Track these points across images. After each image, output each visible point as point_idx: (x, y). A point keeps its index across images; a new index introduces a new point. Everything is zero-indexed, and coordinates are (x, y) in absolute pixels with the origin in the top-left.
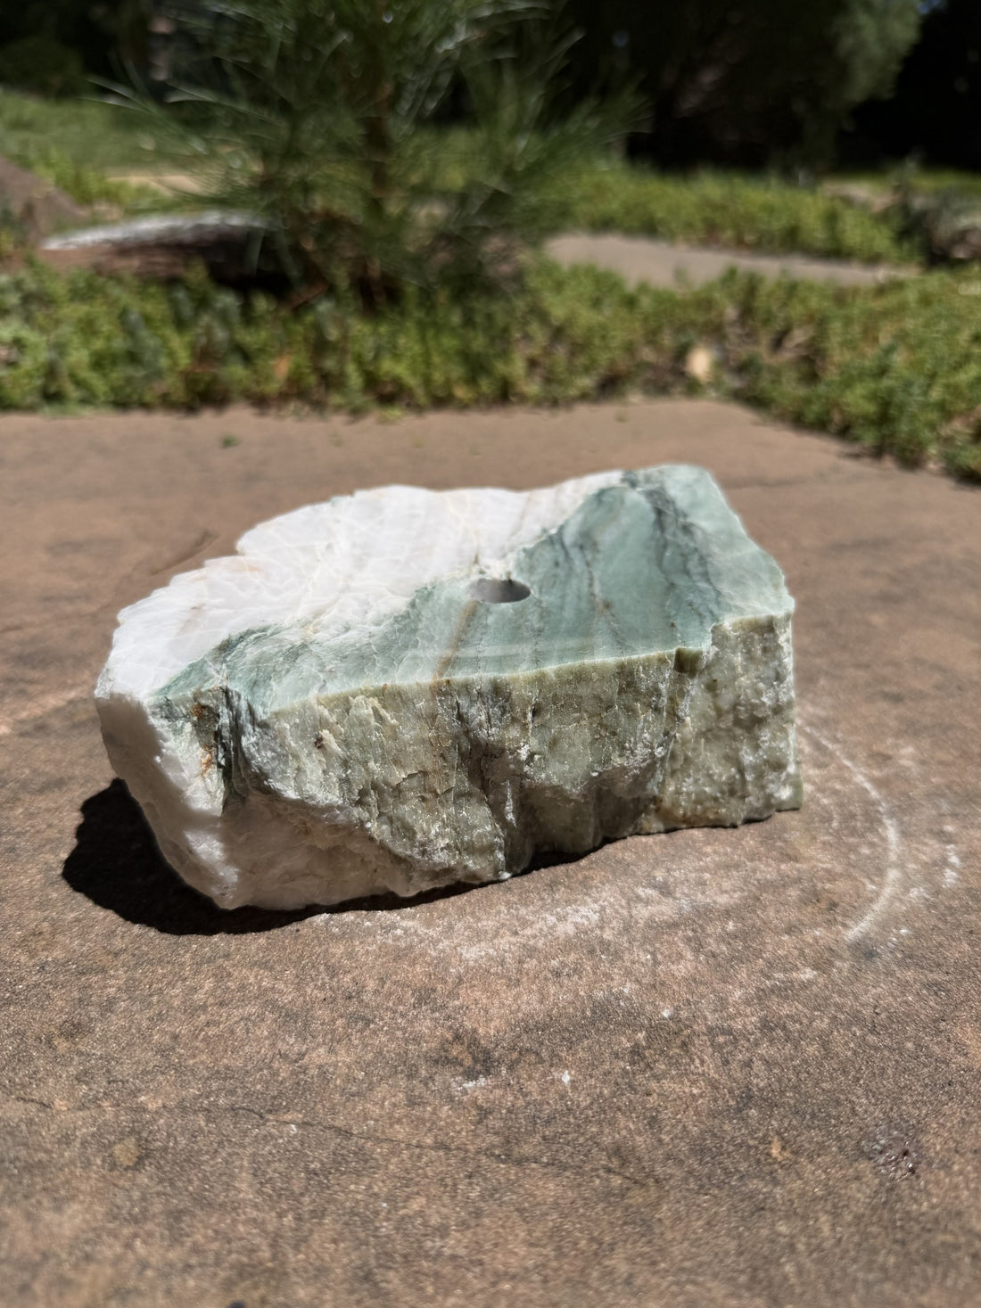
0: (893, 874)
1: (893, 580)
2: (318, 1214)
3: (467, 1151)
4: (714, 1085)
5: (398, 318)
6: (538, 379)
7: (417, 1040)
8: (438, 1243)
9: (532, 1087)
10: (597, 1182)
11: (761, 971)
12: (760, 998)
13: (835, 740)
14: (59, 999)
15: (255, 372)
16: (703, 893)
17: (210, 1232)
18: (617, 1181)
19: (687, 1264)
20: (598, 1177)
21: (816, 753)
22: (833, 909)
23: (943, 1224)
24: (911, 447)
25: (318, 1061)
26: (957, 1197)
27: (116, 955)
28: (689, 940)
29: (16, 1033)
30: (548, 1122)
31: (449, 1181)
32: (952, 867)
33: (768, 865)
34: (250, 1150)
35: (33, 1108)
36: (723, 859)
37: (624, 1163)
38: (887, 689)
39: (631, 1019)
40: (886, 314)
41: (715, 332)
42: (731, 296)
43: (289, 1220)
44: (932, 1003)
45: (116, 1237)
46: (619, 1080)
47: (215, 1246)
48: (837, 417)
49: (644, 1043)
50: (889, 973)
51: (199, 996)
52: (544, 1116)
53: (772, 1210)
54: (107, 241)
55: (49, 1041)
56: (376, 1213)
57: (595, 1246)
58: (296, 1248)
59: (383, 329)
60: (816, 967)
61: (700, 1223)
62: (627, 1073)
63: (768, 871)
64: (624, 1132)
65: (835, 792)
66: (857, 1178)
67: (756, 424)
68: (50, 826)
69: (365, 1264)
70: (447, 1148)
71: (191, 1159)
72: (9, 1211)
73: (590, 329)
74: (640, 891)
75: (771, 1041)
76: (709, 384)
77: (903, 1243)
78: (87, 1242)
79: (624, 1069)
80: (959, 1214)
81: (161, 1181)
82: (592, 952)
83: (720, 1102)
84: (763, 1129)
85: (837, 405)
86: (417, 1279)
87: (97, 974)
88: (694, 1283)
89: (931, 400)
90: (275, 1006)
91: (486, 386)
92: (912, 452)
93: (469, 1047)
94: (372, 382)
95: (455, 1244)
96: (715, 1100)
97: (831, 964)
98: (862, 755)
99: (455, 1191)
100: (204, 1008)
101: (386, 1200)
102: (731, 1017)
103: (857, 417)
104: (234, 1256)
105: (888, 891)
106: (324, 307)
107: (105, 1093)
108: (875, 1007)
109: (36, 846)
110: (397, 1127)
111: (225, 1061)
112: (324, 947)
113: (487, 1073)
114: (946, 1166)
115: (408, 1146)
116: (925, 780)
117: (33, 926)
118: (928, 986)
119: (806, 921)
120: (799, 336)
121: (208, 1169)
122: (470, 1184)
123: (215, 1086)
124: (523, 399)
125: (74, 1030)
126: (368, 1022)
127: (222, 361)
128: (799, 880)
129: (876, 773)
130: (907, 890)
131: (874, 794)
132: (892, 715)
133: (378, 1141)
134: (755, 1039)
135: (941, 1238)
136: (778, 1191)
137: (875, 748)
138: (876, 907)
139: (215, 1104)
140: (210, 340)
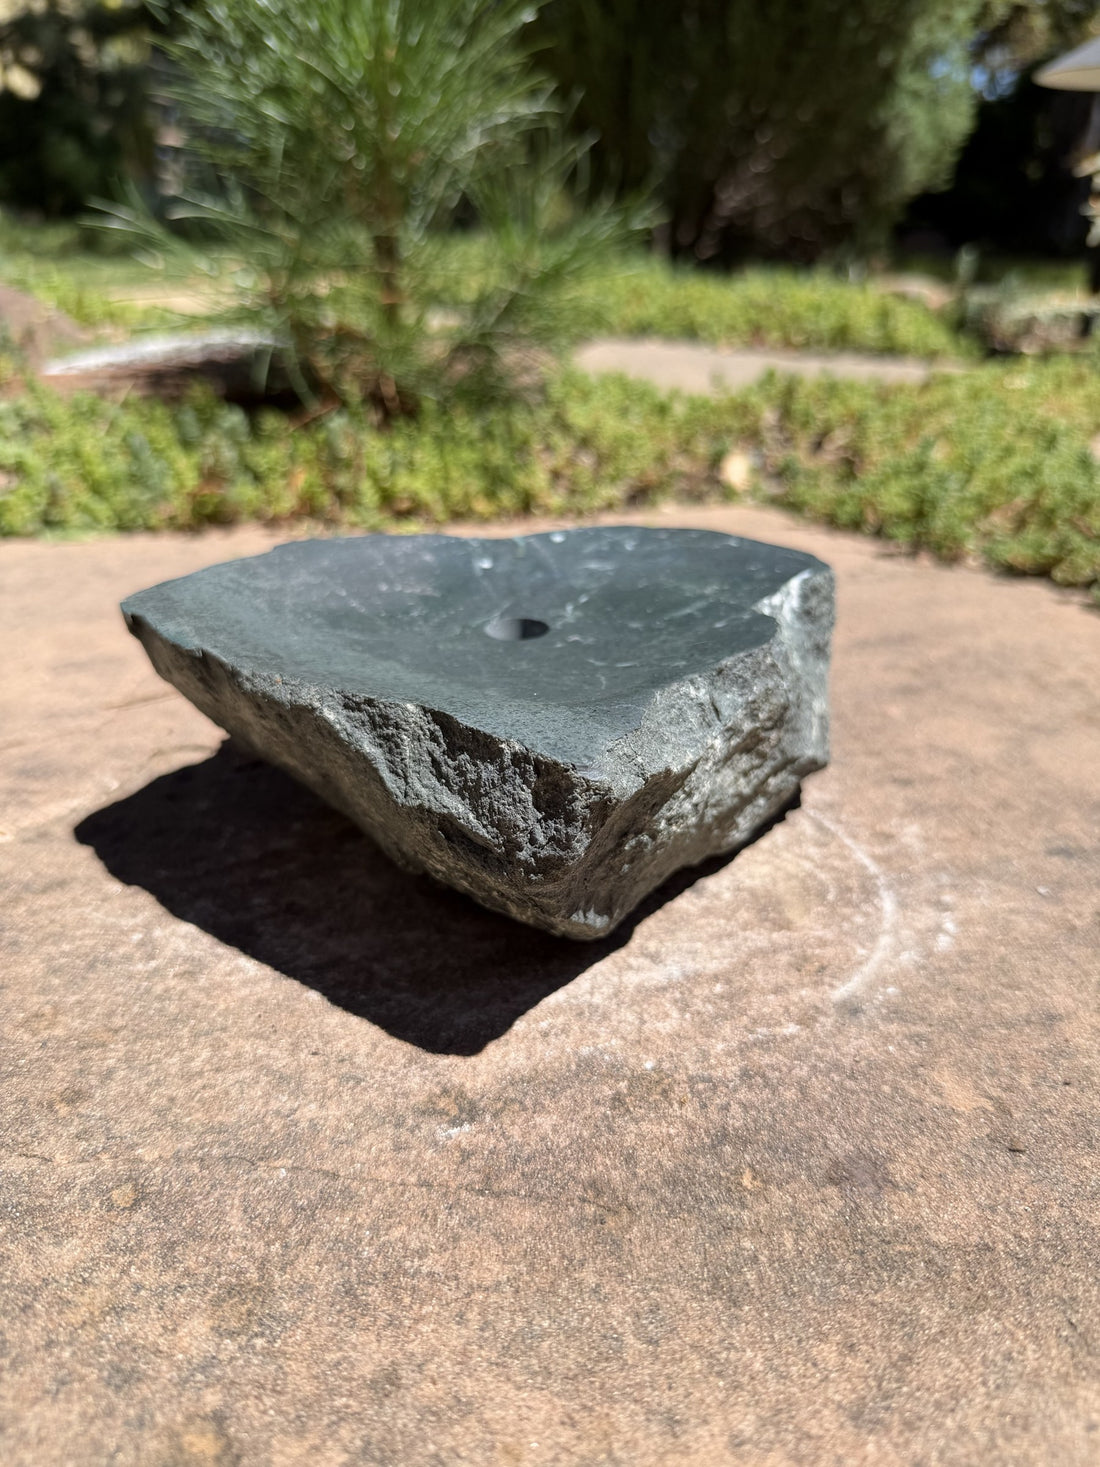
0: (885, 941)
1: (915, 672)
2: (306, 1242)
3: (448, 1187)
4: (691, 1127)
5: (415, 433)
6: (562, 491)
7: (405, 1095)
8: (417, 1262)
9: (516, 1133)
10: (572, 1209)
11: (745, 1027)
12: (741, 1051)
13: (839, 821)
14: (60, 1071)
15: (267, 492)
16: (694, 960)
17: (200, 1258)
18: (590, 1210)
19: (653, 1275)
20: (573, 1205)
21: (818, 834)
22: (822, 972)
23: (902, 1236)
24: (948, 543)
25: (309, 1115)
26: (917, 1214)
27: (116, 1031)
28: (676, 1001)
29: (19, 1100)
30: (528, 1160)
31: (430, 1212)
32: (946, 933)
33: (759, 934)
34: (240, 1192)
35: (35, 1162)
36: (716, 929)
37: (599, 1193)
38: (897, 774)
39: (614, 1071)
40: (929, 412)
41: (752, 436)
42: (769, 399)
43: (276, 1247)
44: (912, 1052)
45: (112, 1265)
46: (599, 1123)
47: (206, 1270)
48: (871, 517)
49: (625, 1091)
50: (873, 1027)
51: (196, 1065)
52: (524, 1155)
53: (738, 1229)
54: (111, 365)
55: (51, 1106)
56: (360, 1240)
57: (566, 1262)
58: (283, 1269)
59: (399, 444)
60: (800, 1022)
61: (669, 1241)
62: (607, 1117)
63: (760, 938)
64: (600, 1168)
65: (834, 869)
66: (824, 1201)
67: (790, 529)
68: (52, 921)
69: (348, 1281)
70: (429, 1185)
71: (185, 1199)
72: (12, 1247)
73: (616, 439)
74: (632, 961)
75: (750, 1088)
76: (745, 491)
77: (863, 1253)
78: (85, 1270)
79: (604, 1114)
80: (918, 1228)
81: (155, 1219)
82: (581, 1014)
83: (695, 1140)
84: (736, 1163)
85: (872, 504)
86: (394, 1293)
87: (97, 1048)
88: (658, 1290)
89: (968, 495)
90: (269, 1072)
91: (507, 498)
92: (950, 549)
93: (456, 1099)
94: (387, 499)
95: (432, 1263)
96: (691, 1139)
97: (815, 1020)
98: (865, 833)
99: (436, 1220)
100: (200, 1074)
101: (370, 1229)
102: (711, 1067)
103: (891, 515)
104: (223, 1278)
105: (878, 955)
106: (337, 423)
107: (104, 1148)
108: (855, 1056)
109: (39, 938)
110: (383, 1169)
111: (220, 1118)
112: (319, 1019)
113: (472, 1120)
114: (910, 1190)
115: (392, 1184)
116: (927, 855)
117: (36, 1008)
118: (910, 1037)
119: (793, 981)
120: (840, 438)
121: (201, 1207)
122: (450, 1214)
123: (209, 1139)
124: (547, 511)
125: (74, 1097)
126: (358, 1081)
127: (232, 482)
128: (790, 947)
129: (878, 850)
130: (897, 954)
131: (873, 868)
132: (898, 797)
133: (363, 1181)
134: (735, 1086)
135: (899, 1248)
136: (745, 1215)
137: (878, 828)
138: (865, 969)
139: (208, 1154)
140: (217, 461)
